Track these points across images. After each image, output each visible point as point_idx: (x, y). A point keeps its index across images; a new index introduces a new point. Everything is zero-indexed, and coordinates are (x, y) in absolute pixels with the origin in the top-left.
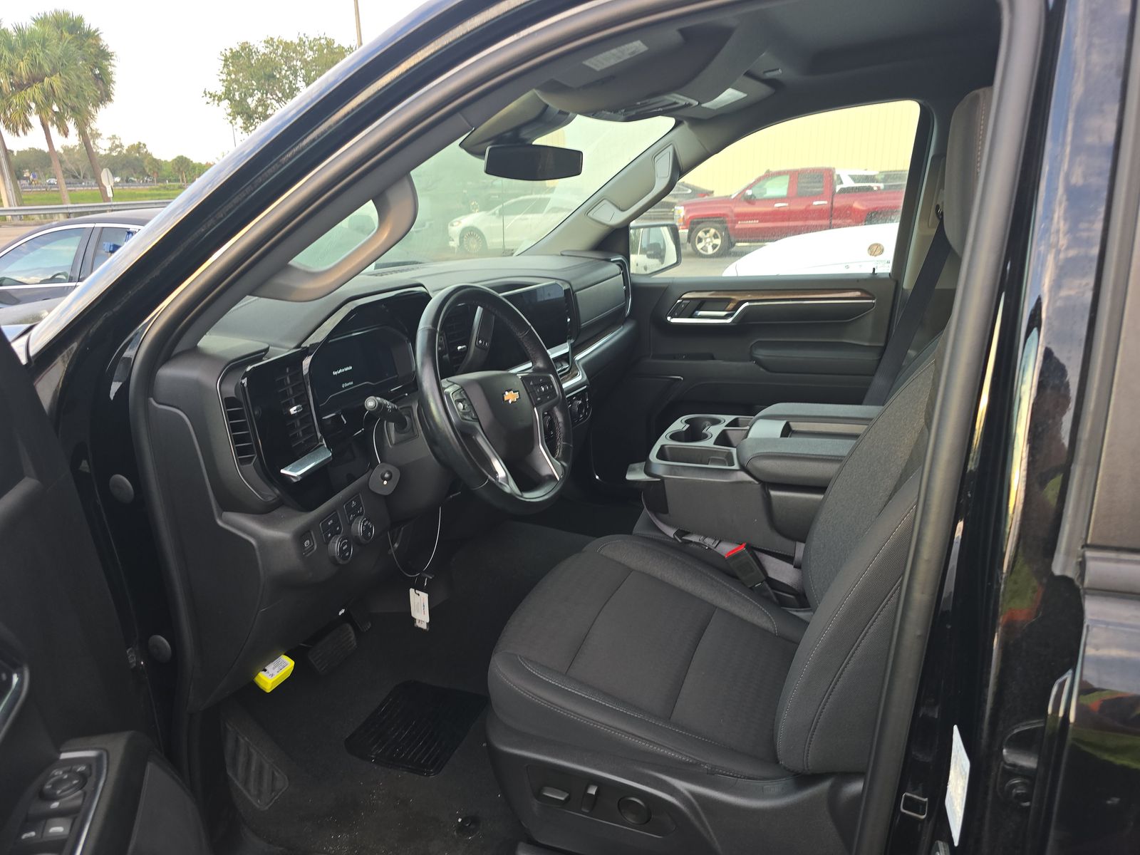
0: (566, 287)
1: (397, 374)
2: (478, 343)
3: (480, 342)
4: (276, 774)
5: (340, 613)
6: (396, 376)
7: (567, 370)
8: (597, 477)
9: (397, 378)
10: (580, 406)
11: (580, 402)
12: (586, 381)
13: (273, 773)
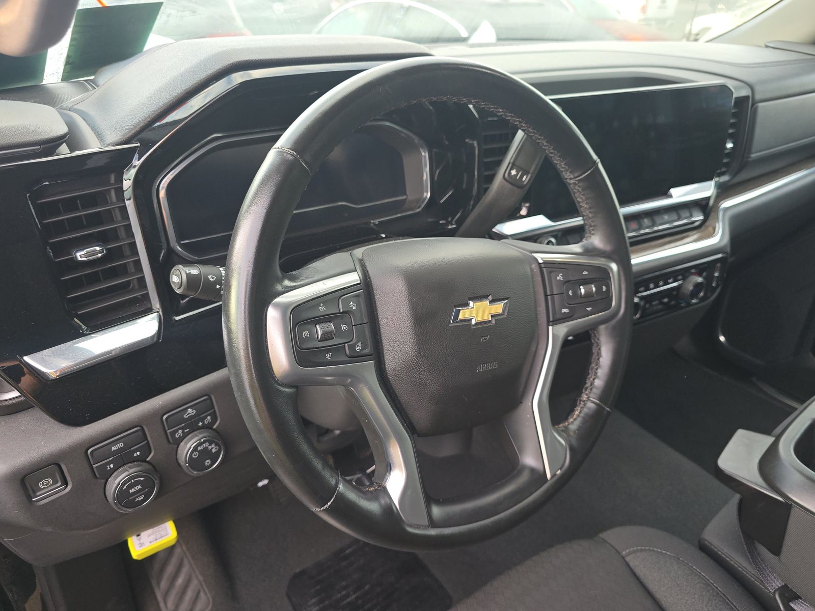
0: (744, 92)
1: (405, 194)
2: (510, 173)
3: (514, 172)
4: (202, 594)
5: (260, 484)
6: (404, 197)
7: (697, 224)
8: (722, 338)
9: (406, 199)
10: (698, 286)
11: (700, 280)
12: (725, 246)
13: (199, 593)
